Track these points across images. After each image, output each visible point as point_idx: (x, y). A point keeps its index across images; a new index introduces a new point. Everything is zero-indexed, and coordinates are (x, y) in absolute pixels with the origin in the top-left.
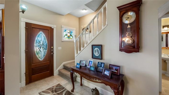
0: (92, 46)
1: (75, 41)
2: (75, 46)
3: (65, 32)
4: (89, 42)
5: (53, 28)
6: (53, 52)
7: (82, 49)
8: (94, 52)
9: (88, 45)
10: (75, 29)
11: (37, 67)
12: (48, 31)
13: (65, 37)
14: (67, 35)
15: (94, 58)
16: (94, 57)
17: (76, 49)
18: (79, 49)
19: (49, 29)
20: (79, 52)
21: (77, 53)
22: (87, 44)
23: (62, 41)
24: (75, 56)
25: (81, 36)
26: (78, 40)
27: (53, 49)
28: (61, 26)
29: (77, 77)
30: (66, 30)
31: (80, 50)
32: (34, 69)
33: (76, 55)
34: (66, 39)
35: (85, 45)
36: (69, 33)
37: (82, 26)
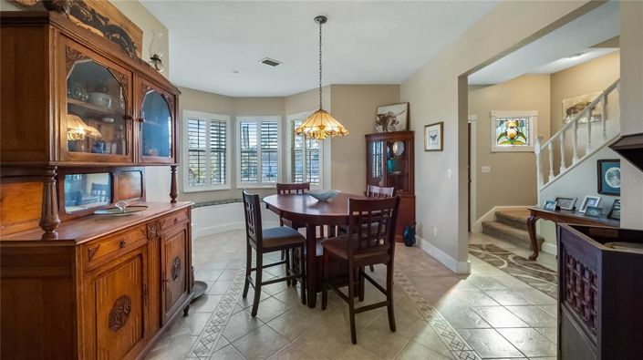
0: (600, 162)
1: (537, 152)
2: (540, 162)
3: (500, 128)
4: (588, 153)
7: (563, 170)
8: (606, 177)
9: (583, 161)
10: (535, 113)
13: (500, 141)
14: (506, 134)
15: (604, 193)
16: (604, 190)
17: (540, 171)
18: (551, 171)
20: (551, 178)
21: (546, 180)
22: (582, 159)
23: (492, 150)
24: (539, 188)
25: (561, 138)
26: (550, 148)
28: (490, 113)
29: (544, 244)
30: (502, 122)
31: (556, 172)
33: (540, 186)
34: (504, 145)
35: (575, 161)
36: (512, 128)
37: (564, 101)
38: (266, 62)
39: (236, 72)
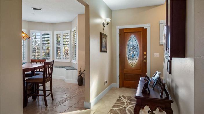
5: (146, 28)
6: (146, 59)
11: (129, 74)
12: (140, 33)
19: (141, 31)
23: (160, 44)
27: (146, 55)
28: (159, 22)
32: (126, 74)
38: (34, 9)
39: (34, 14)
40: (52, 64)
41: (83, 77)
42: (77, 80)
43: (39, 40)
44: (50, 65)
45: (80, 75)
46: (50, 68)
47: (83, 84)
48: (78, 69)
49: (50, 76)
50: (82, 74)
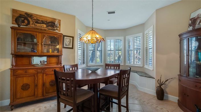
38: (109, 13)
39: (109, 20)
40: (129, 73)
41: (163, 88)
42: (155, 92)
43: (113, 48)
44: (126, 75)
45: (160, 86)
46: (126, 79)
47: (164, 98)
48: (155, 77)
49: (127, 88)
50: (162, 84)
